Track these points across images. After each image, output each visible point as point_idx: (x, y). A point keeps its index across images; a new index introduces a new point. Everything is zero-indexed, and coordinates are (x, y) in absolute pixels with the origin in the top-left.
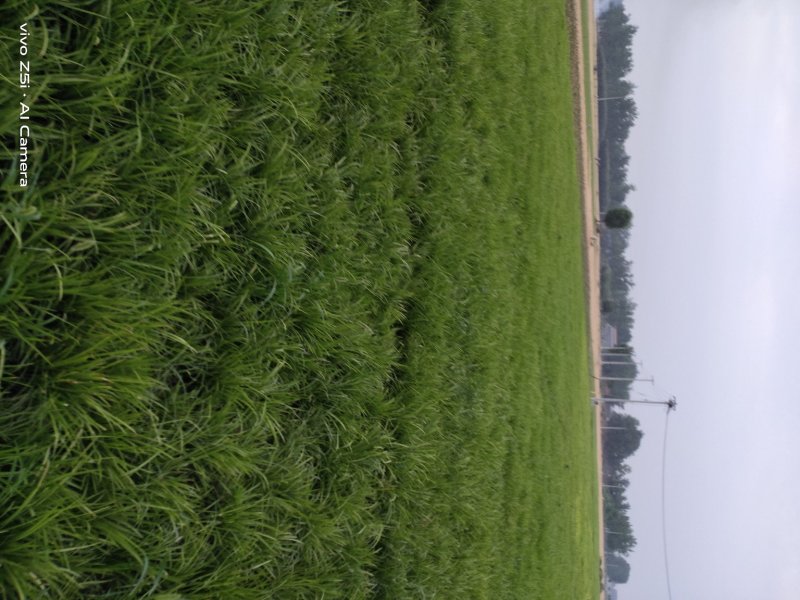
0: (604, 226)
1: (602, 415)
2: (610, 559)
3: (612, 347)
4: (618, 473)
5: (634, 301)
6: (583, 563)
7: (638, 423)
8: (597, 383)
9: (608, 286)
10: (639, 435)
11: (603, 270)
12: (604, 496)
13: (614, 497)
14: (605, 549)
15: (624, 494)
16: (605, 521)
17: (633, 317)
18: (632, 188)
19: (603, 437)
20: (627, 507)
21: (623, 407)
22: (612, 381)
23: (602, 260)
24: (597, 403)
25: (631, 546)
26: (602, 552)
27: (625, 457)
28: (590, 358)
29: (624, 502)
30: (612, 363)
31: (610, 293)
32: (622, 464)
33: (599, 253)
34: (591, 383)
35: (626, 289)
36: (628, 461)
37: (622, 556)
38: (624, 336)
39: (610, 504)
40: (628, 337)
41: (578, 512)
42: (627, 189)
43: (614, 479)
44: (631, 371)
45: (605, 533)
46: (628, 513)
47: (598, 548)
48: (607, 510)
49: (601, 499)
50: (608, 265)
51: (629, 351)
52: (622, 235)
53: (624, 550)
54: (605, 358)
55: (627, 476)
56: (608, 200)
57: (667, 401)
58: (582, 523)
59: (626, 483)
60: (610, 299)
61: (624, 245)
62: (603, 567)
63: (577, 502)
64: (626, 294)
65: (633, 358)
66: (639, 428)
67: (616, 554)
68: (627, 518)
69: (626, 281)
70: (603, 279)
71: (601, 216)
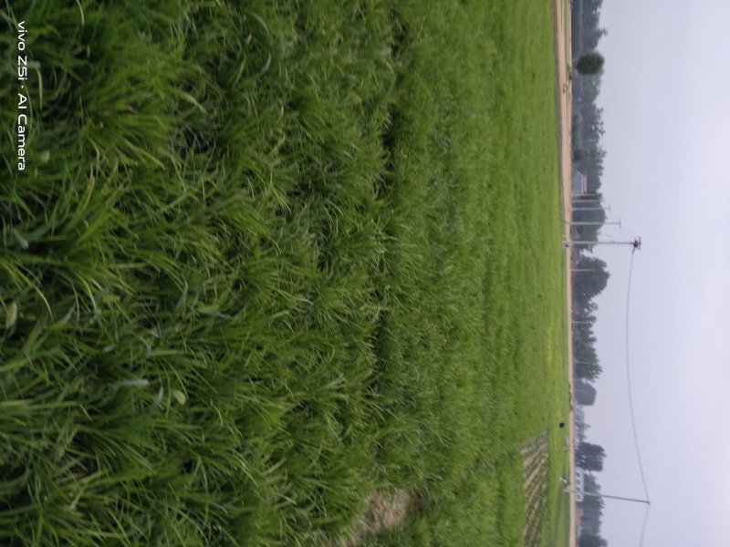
0: (576, 73)
1: (572, 258)
2: (578, 385)
3: (583, 194)
4: (586, 310)
5: (603, 149)
6: (554, 384)
7: (605, 265)
8: (568, 228)
9: (579, 134)
10: (606, 275)
11: (574, 119)
12: (573, 331)
13: (582, 332)
14: (574, 377)
15: (591, 329)
16: (573, 353)
17: (603, 165)
18: (605, 32)
19: (573, 278)
20: (593, 340)
21: (591, 251)
22: (581, 226)
23: (573, 108)
24: (567, 246)
25: (597, 373)
26: (571, 379)
27: (593, 296)
28: (561, 204)
29: (591, 336)
30: (583, 209)
31: (580, 142)
32: (590, 302)
33: (571, 101)
34: (562, 227)
35: (597, 137)
36: (595, 300)
37: (589, 382)
38: (594, 183)
39: (578, 338)
40: (598, 184)
41: (549, 340)
42: (599, 34)
43: (582, 316)
44: (599, 216)
45: (574, 363)
46: (595, 345)
47: (567, 374)
48: (575, 344)
49: (570, 333)
50: (579, 114)
51: (598, 197)
52: (594, 83)
53: (590, 377)
54: (575, 205)
55: (594, 313)
56: (581, 45)
57: (633, 241)
58: (553, 351)
59: (593, 319)
60: (581, 147)
61: (596, 93)
62: (572, 391)
63: (549, 331)
64: (597, 142)
65: (602, 204)
66: (606, 270)
67: (584, 380)
68: (594, 350)
69: (596, 129)
70: (574, 129)
71: (573, 63)
